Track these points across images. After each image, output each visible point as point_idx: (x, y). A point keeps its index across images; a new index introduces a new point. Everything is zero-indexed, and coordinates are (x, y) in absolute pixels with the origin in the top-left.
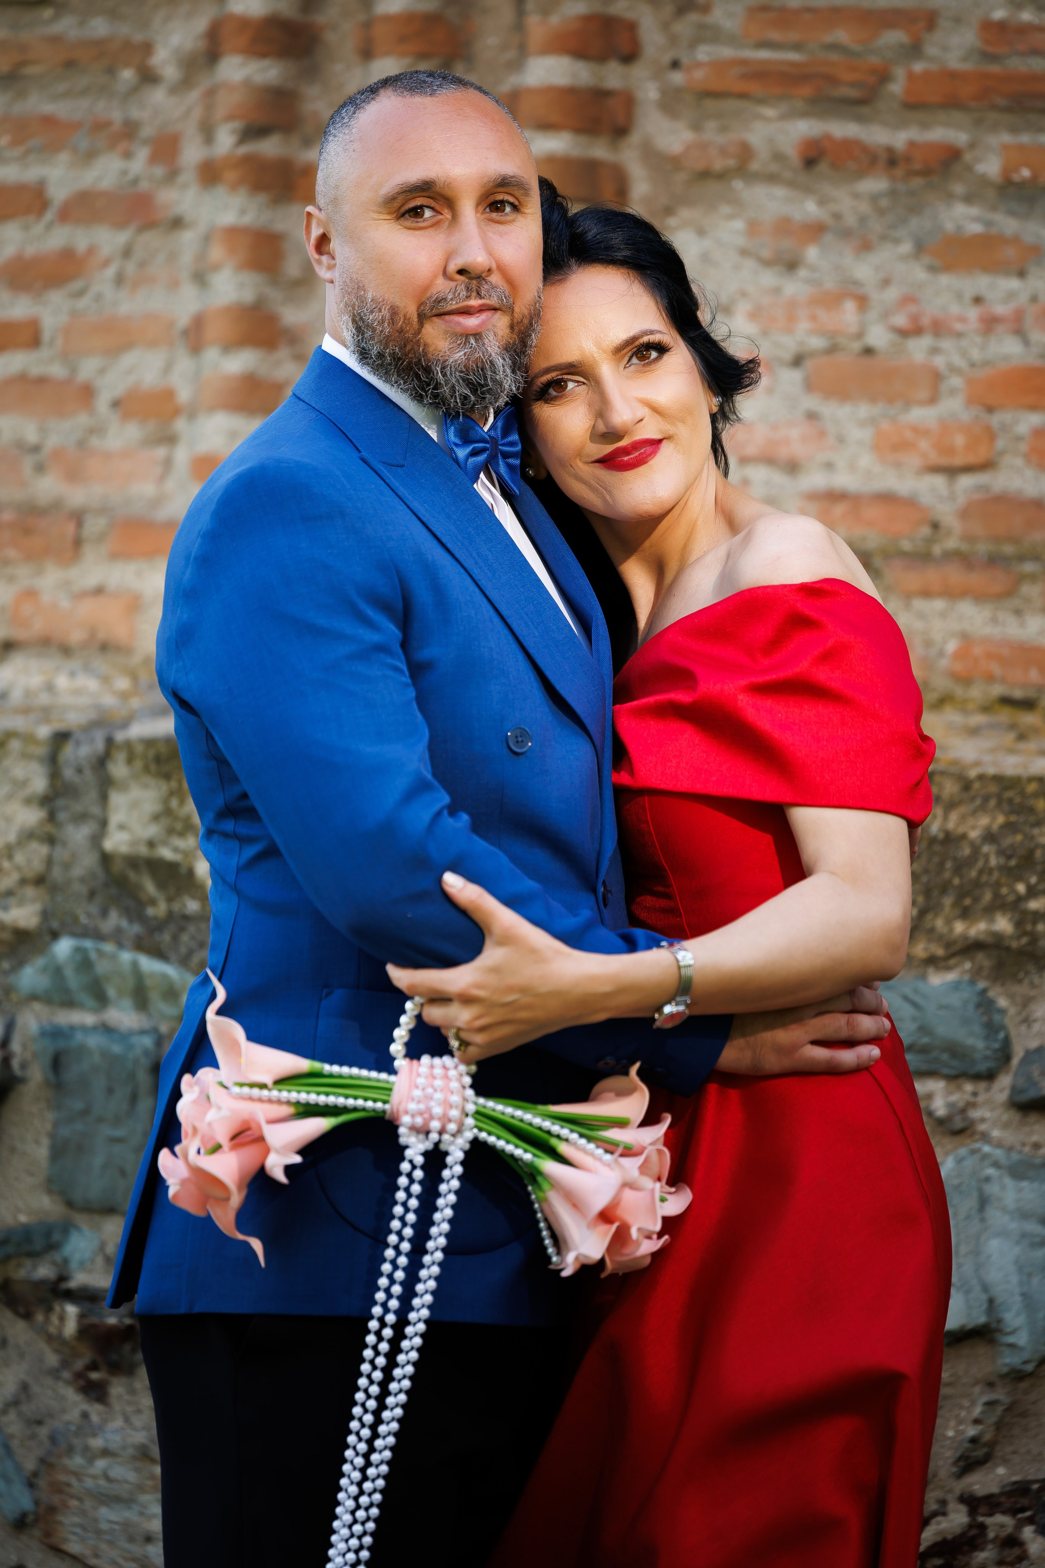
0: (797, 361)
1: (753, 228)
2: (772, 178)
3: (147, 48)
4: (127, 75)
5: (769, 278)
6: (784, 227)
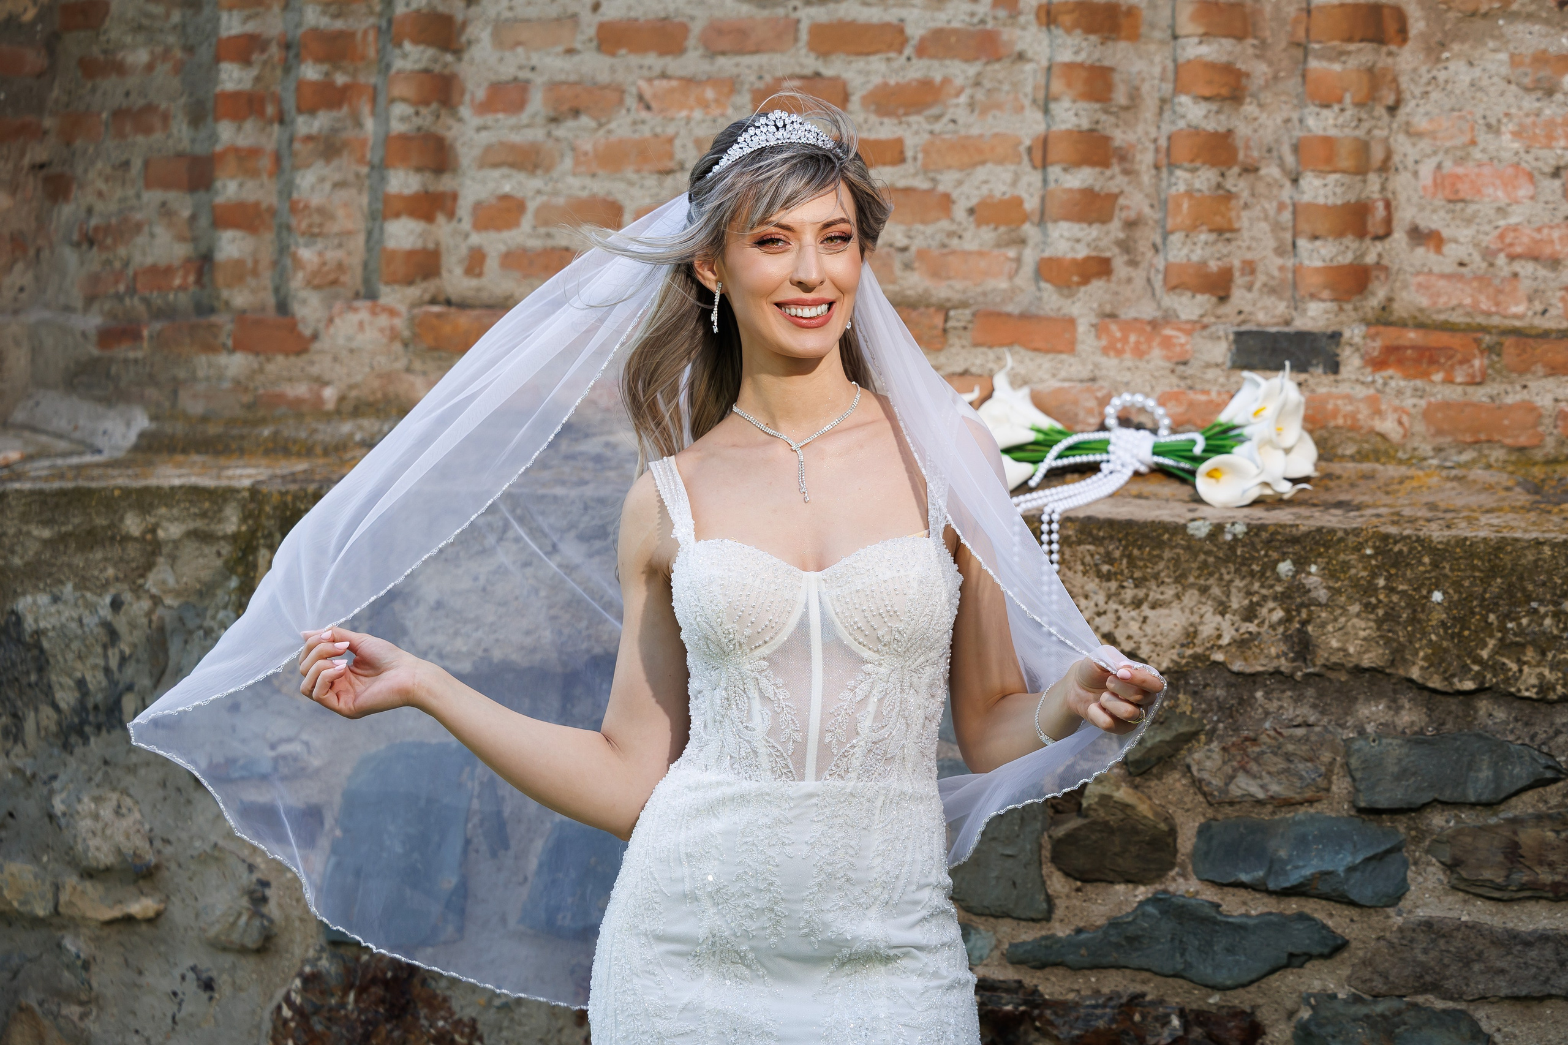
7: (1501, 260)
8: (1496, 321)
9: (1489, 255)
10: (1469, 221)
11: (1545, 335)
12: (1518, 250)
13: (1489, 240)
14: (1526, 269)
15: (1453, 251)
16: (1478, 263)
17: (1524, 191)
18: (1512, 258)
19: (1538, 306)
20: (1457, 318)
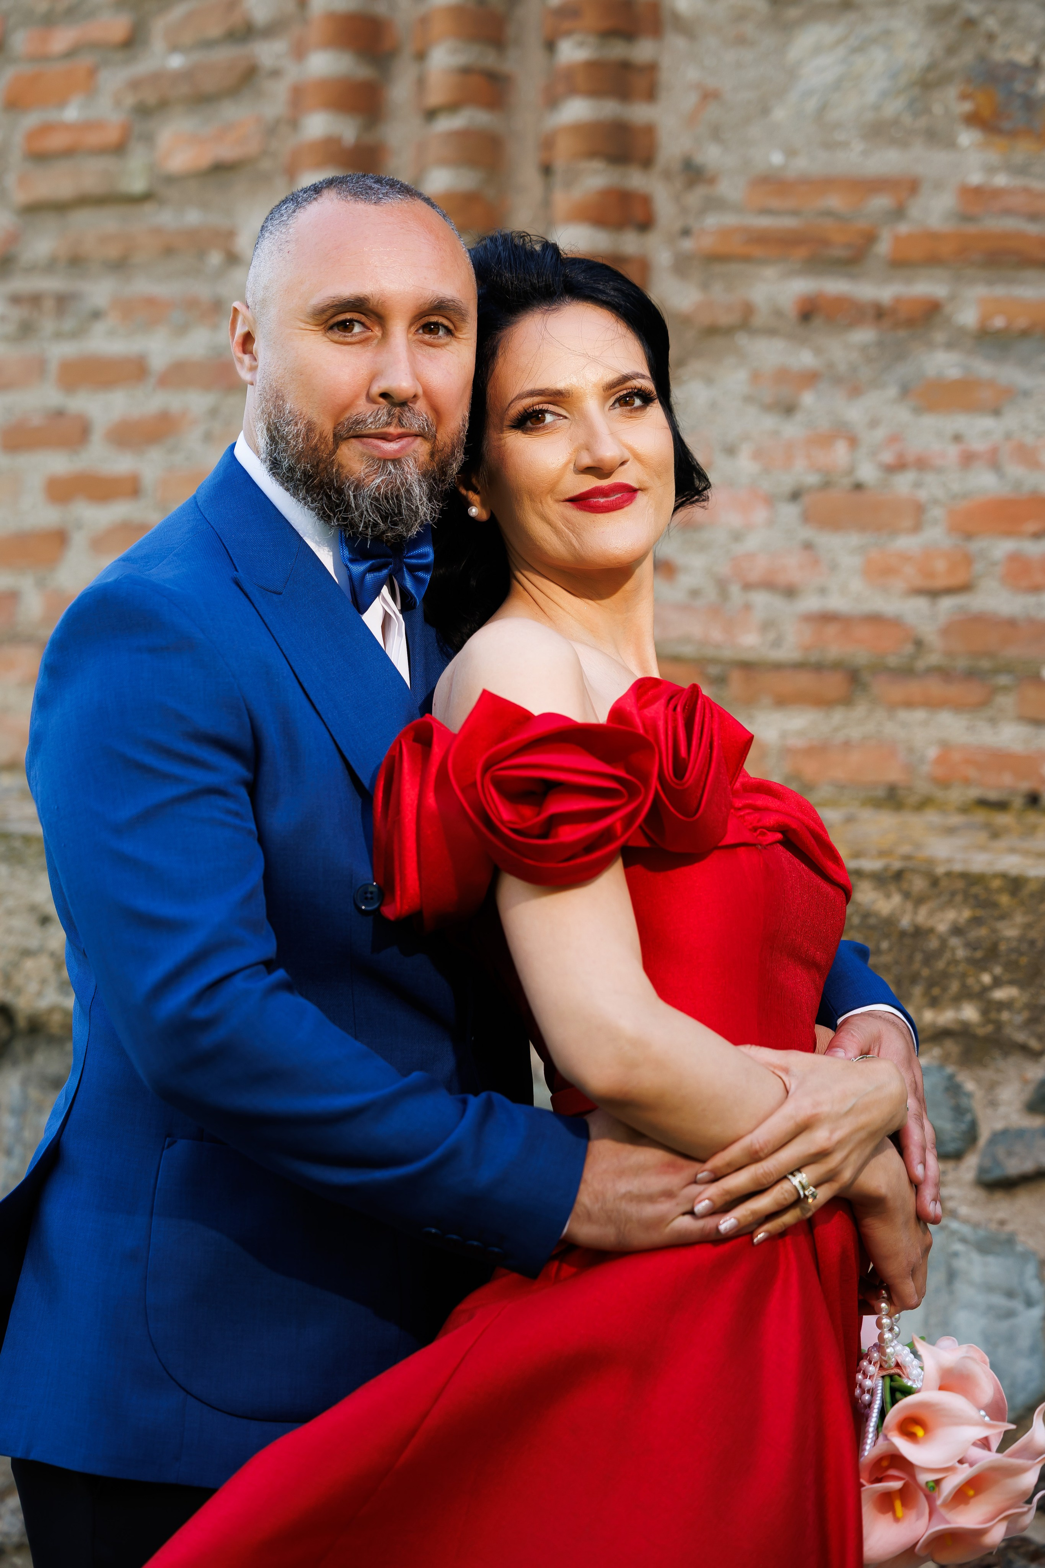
0: (795, 496)
1: (756, 377)
2: (771, 332)
3: (230, 234)
4: (215, 258)
5: (769, 422)
6: (782, 375)
7: (735, 590)
8: (727, 653)
9: (722, 586)
10: (703, 548)
11: (778, 667)
12: (754, 576)
13: (724, 569)
14: (761, 599)
15: (686, 581)
16: (711, 594)
17: (760, 515)
18: (748, 587)
19: (771, 636)
20: (688, 650)
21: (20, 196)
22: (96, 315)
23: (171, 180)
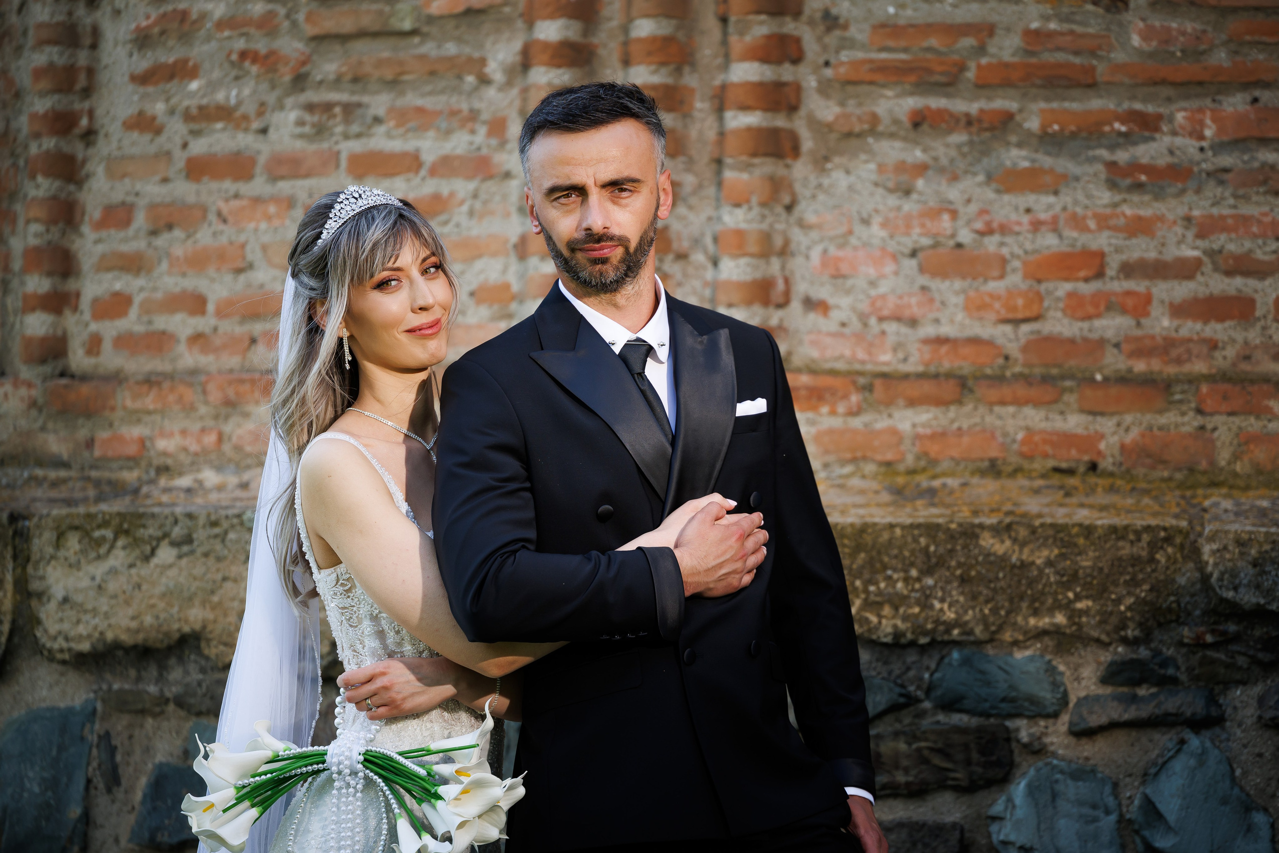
0: (913, 254)
1: (881, 168)
2: (892, 136)
3: (483, 62)
4: (470, 79)
5: (893, 201)
6: (901, 167)
7: (873, 321)
8: (869, 367)
9: (863, 319)
10: (848, 292)
11: (906, 376)
12: (886, 313)
13: (864, 306)
14: (891, 327)
15: (836, 315)
16: (856, 325)
17: (889, 267)
18: (881, 319)
19: (901, 355)
20: (840, 366)
21: (310, 30)
22: (377, 120)
23: (431, 20)
